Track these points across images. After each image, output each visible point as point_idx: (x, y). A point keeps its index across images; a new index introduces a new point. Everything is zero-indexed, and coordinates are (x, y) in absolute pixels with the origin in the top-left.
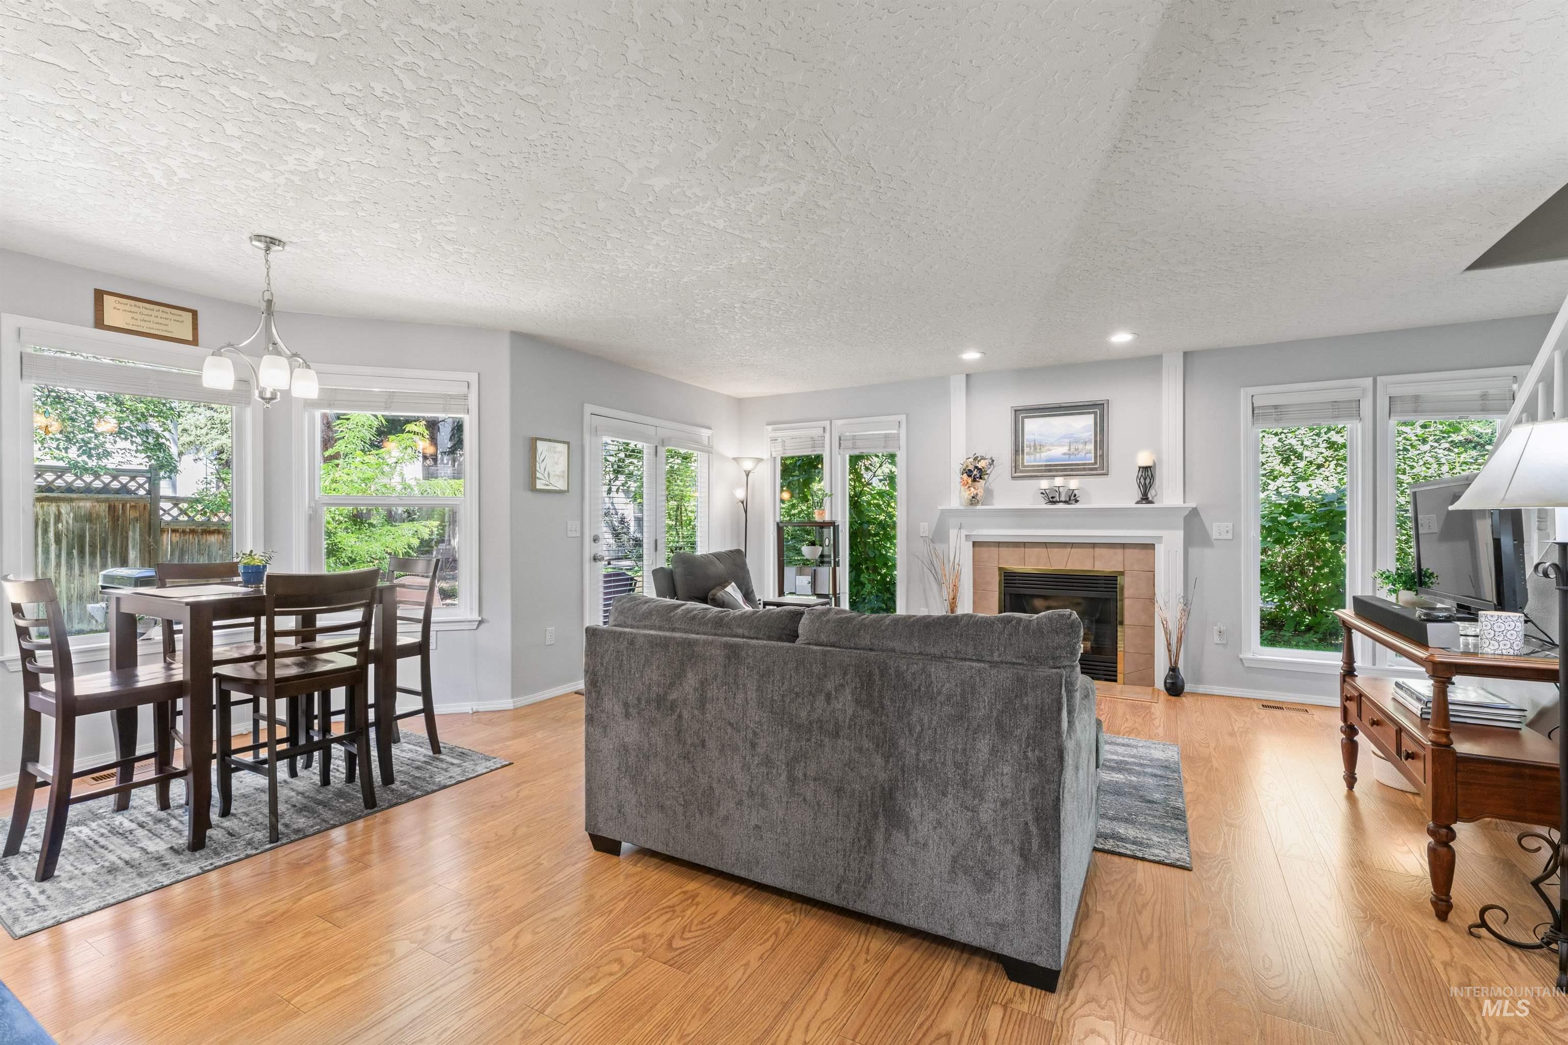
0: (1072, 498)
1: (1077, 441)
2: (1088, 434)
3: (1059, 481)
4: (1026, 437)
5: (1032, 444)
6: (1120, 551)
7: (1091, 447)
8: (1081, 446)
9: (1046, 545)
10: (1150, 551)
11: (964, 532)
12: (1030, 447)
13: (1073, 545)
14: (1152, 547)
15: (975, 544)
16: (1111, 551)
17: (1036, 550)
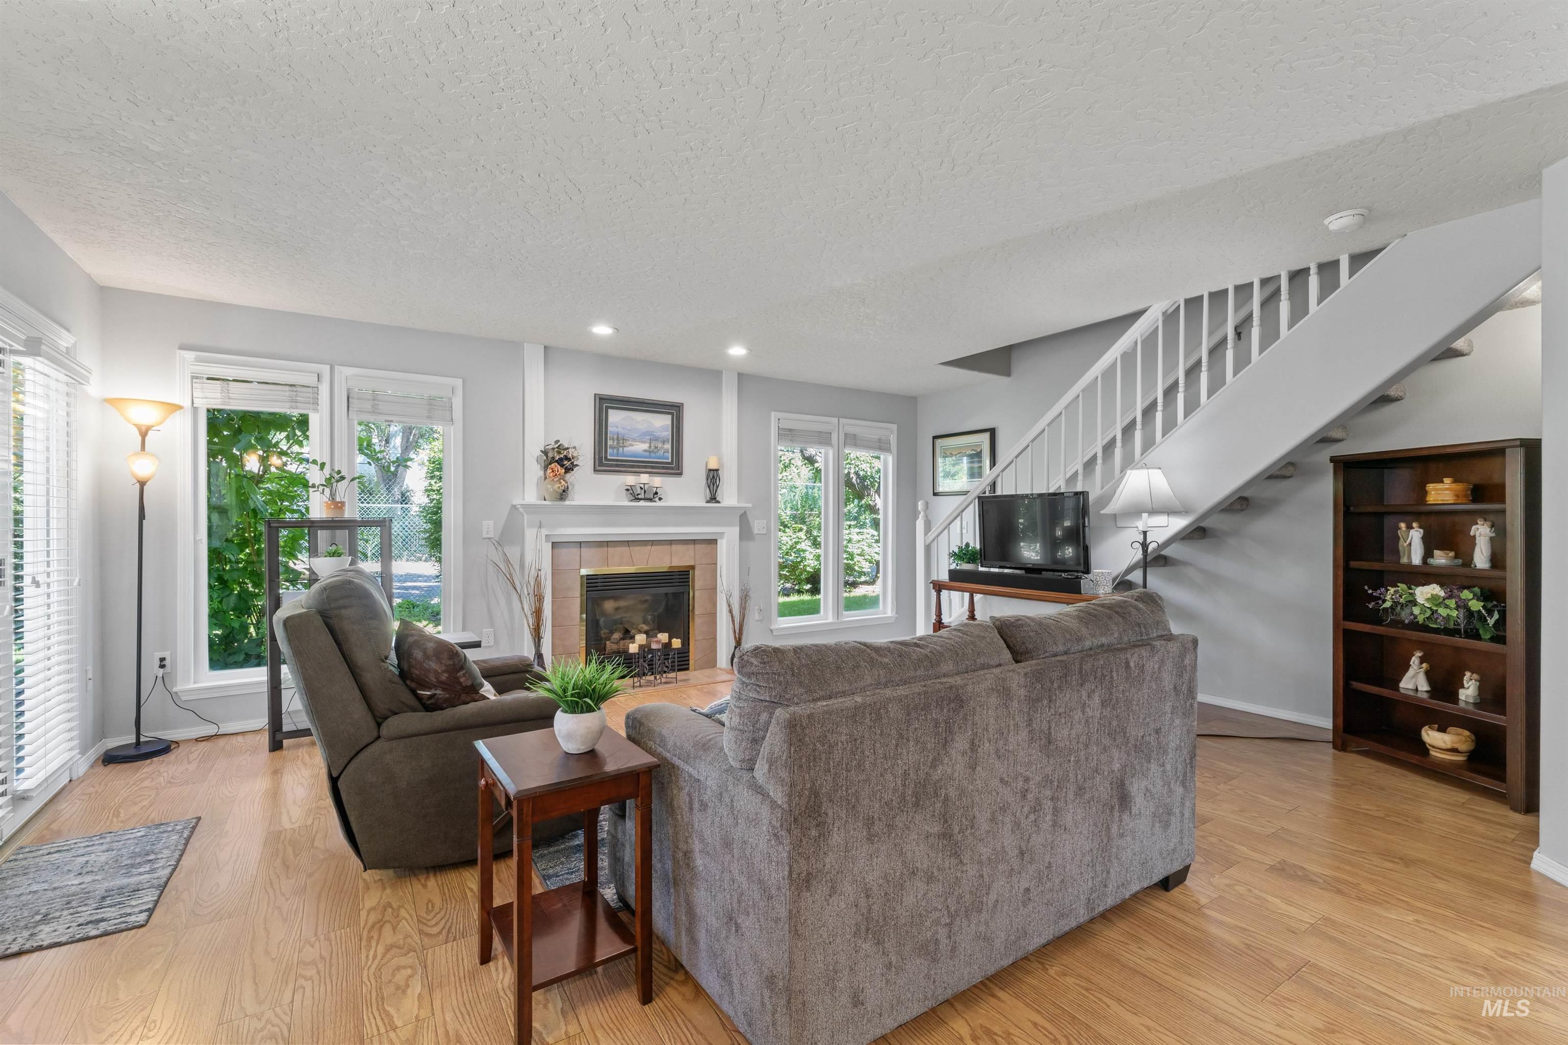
0: (654, 496)
1: (656, 439)
2: (666, 433)
3: (644, 478)
4: (610, 429)
5: (615, 437)
6: (691, 547)
7: (668, 446)
8: (660, 445)
9: (628, 543)
10: (713, 546)
11: (544, 532)
12: (613, 439)
13: (653, 543)
14: (714, 542)
15: (554, 545)
16: (685, 547)
17: (619, 549)
